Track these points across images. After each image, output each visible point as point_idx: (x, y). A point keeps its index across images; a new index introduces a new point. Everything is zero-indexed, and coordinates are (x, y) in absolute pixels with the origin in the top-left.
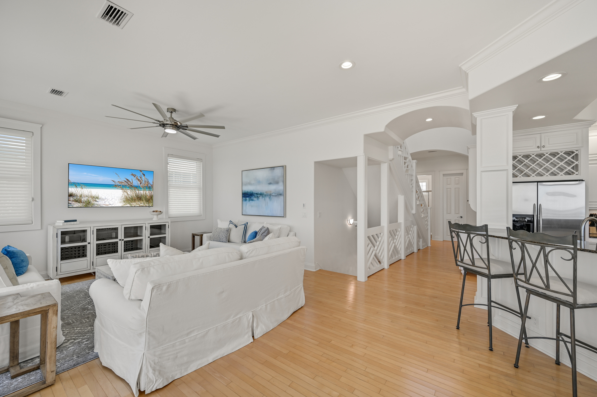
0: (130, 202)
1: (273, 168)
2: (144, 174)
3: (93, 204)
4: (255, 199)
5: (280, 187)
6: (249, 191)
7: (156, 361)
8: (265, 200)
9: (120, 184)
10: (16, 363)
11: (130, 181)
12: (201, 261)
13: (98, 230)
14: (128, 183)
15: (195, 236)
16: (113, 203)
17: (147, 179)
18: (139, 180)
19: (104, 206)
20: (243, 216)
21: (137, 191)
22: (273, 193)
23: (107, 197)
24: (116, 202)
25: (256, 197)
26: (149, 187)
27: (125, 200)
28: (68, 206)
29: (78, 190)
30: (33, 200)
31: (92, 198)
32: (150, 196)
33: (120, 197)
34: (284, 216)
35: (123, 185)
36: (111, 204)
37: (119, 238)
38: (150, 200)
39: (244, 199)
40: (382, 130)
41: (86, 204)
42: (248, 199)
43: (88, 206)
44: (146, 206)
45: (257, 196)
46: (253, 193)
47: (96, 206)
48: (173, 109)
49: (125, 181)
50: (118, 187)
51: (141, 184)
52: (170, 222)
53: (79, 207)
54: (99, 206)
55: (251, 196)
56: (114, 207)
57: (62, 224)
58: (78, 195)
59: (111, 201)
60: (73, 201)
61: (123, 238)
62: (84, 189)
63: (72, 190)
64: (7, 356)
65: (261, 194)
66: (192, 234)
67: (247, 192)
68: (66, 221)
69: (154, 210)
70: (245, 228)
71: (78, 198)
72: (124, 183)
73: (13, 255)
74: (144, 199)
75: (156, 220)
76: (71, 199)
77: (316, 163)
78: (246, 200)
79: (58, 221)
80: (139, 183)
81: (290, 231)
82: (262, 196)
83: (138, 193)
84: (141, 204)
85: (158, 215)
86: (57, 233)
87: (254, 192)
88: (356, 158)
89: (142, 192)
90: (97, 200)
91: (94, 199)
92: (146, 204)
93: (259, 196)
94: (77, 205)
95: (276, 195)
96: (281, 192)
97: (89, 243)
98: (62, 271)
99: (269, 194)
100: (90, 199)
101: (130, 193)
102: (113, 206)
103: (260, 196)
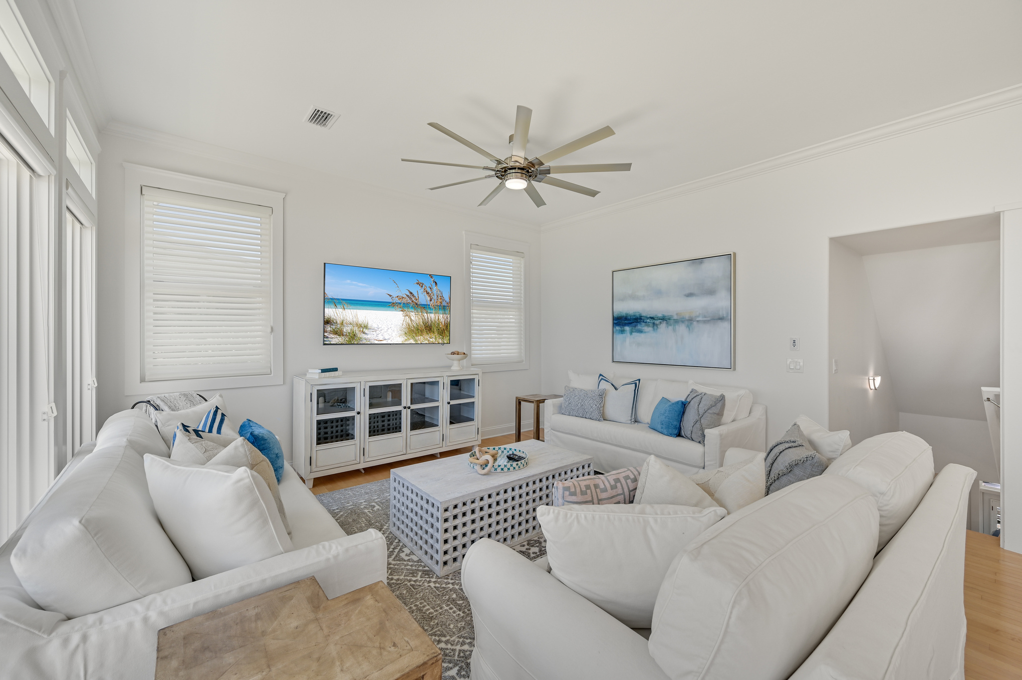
0: (414, 335)
1: (698, 261)
2: (436, 283)
3: (360, 339)
5: (720, 302)
6: (631, 312)
8: (674, 330)
9: (399, 302)
11: (415, 295)
13: (371, 389)
14: (411, 299)
15: (522, 403)
16: (389, 337)
17: (440, 291)
18: (428, 293)
19: (376, 342)
21: (426, 314)
22: (698, 316)
23: (380, 326)
24: (394, 335)
25: (651, 324)
26: (444, 306)
27: (406, 330)
28: (324, 341)
29: (338, 312)
30: (272, 330)
31: (359, 328)
32: (445, 324)
33: (399, 325)
34: (732, 367)
35: (404, 304)
36: (385, 339)
37: (404, 403)
38: (444, 330)
39: (617, 330)
41: (349, 339)
42: (627, 328)
43: (352, 342)
44: (439, 343)
45: (654, 323)
46: (641, 317)
47: (364, 342)
49: (408, 296)
50: (397, 306)
51: (431, 301)
52: (480, 374)
53: (340, 343)
54: (369, 343)
55: (637, 322)
56: (391, 344)
57: (317, 377)
58: (338, 322)
59: (386, 333)
60: (331, 332)
61: (409, 405)
62: (346, 310)
63: (330, 312)
65: (664, 319)
66: (517, 398)
67: (627, 314)
68: (324, 371)
69: (453, 350)
70: (635, 390)
71: (339, 326)
72: (405, 300)
73: (263, 444)
74: (435, 330)
75: (458, 370)
76: (329, 328)
77: (834, 239)
78: (622, 332)
79: (310, 371)
80: (429, 299)
81: (755, 402)
82: (667, 323)
83: (426, 317)
84: (431, 340)
85: (459, 360)
86: (311, 394)
87: (644, 314)
88: (995, 217)
89: (432, 316)
90: (366, 331)
91: (361, 329)
92: (439, 339)
93: (657, 322)
94: (336, 340)
95: (709, 319)
96: (723, 313)
97: (359, 413)
98: (319, 464)
99: (687, 318)
100: (356, 329)
101: (416, 317)
102: (389, 342)
103: (661, 323)
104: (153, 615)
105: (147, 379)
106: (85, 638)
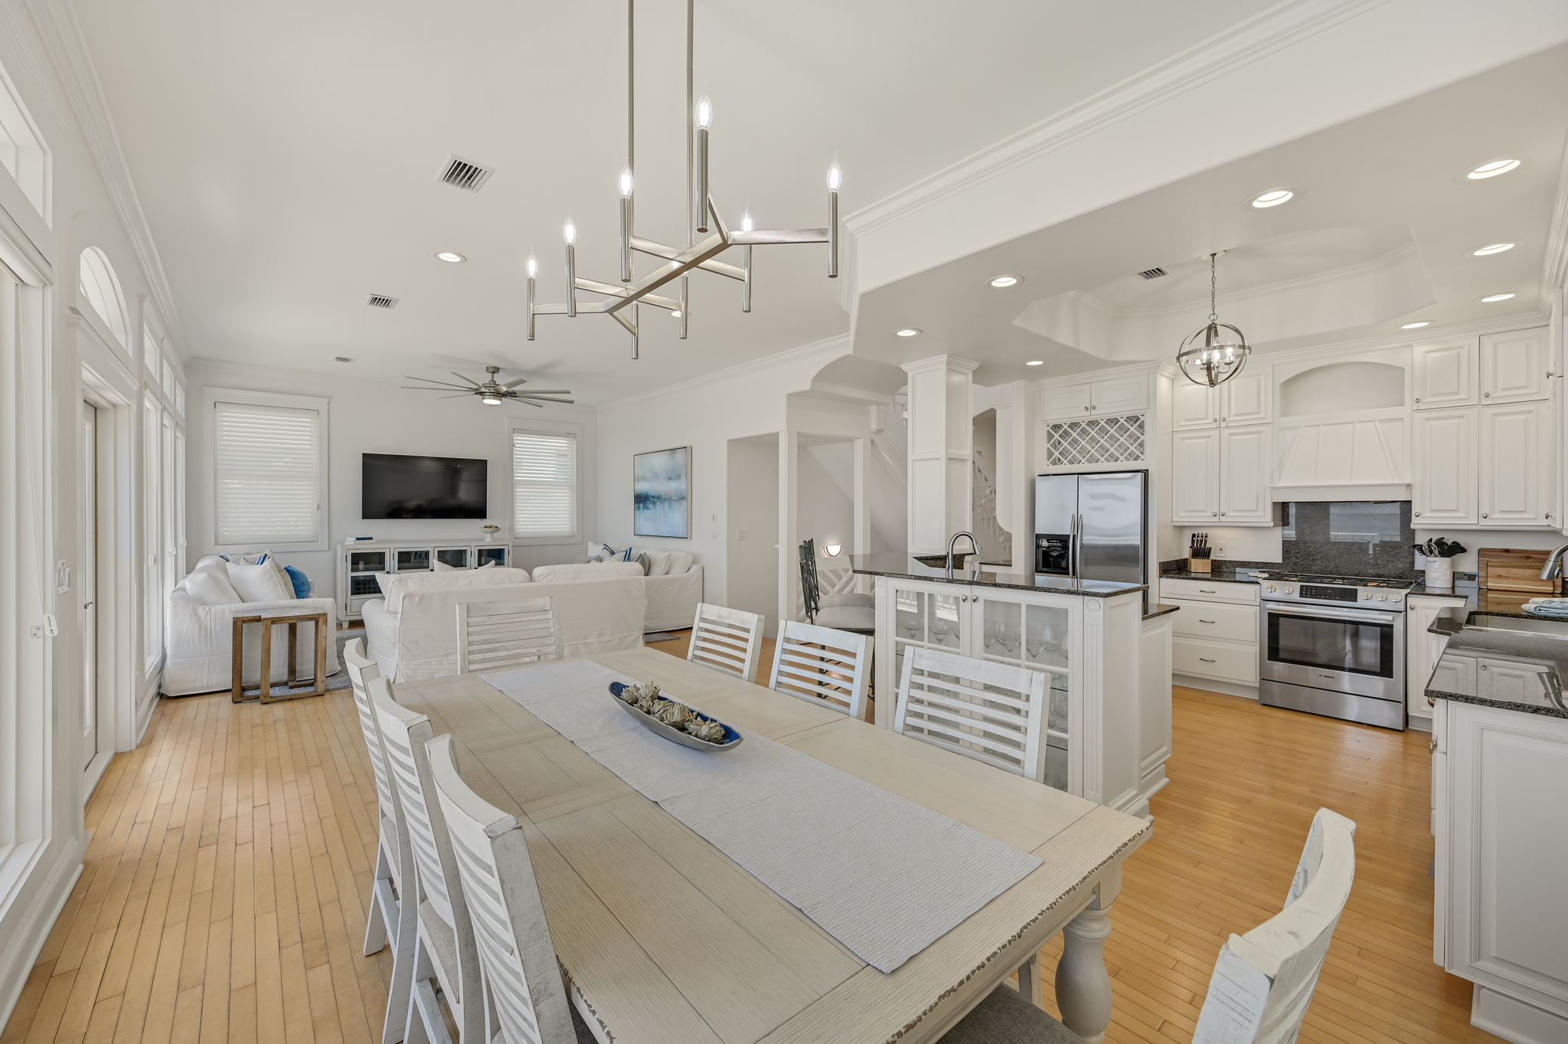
1: (673, 450)
4: (651, 506)
5: (684, 485)
6: (643, 492)
7: (410, 675)
10: (293, 678)
12: (470, 579)
13: (400, 553)
20: (636, 537)
22: (673, 496)
30: (318, 507)
37: (431, 567)
40: (807, 387)
48: (495, 367)
52: (511, 545)
57: (352, 544)
64: (286, 670)
65: (659, 498)
67: (641, 493)
68: (358, 539)
69: (488, 525)
70: (625, 556)
77: (730, 442)
79: (348, 539)
81: (694, 562)
85: (492, 533)
86: (347, 556)
87: (649, 494)
88: (776, 435)
93: (655, 500)
96: (686, 493)
97: (388, 572)
98: (353, 610)
104: (232, 607)
105: (219, 543)
106: (210, 609)
